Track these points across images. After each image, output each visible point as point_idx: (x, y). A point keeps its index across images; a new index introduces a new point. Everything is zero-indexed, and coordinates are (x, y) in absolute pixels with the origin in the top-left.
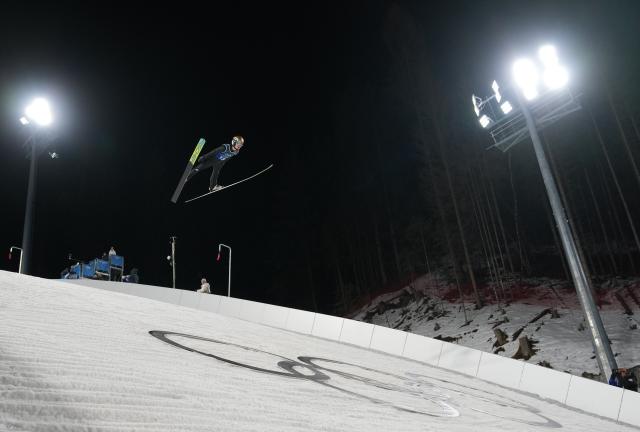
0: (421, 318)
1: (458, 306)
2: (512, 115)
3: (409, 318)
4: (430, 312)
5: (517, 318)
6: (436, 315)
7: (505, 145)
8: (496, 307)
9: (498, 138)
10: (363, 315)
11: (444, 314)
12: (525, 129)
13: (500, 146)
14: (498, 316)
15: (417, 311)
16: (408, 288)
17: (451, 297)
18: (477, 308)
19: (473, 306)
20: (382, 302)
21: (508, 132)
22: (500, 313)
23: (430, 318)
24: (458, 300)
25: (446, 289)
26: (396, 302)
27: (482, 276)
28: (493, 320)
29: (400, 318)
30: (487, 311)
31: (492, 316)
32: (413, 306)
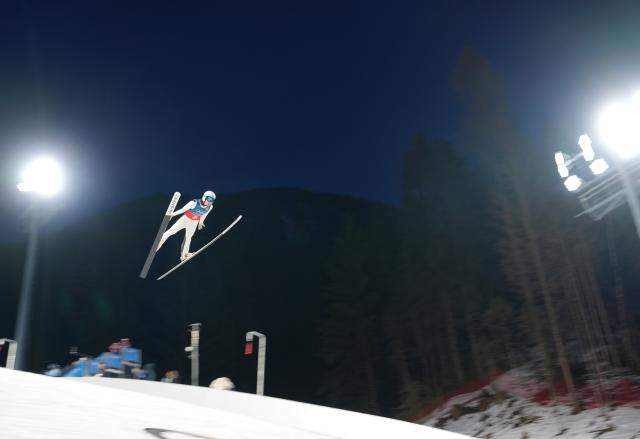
0: (505, 424)
1: (552, 409)
2: (606, 176)
3: (490, 425)
4: (517, 417)
5: (624, 426)
6: (524, 421)
7: (600, 210)
8: (597, 411)
9: (591, 203)
10: (434, 421)
11: (533, 420)
12: (621, 191)
13: (593, 212)
14: (601, 424)
15: (500, 416)
16: (487, 388)
17: (542, 398)
18: (575, 413)
19: (569, 409)
20: (456, 406)
21: (602, 195)
22: (602, 419)
23: (517, 426)
24: (552, 402)
25: (536, 389)
26: (474, 404)
27: (579, 372)
28: (594, 428)
29: (479, 425)
30: (588, 416)
31: (592, 424)
32: (494, 409)
